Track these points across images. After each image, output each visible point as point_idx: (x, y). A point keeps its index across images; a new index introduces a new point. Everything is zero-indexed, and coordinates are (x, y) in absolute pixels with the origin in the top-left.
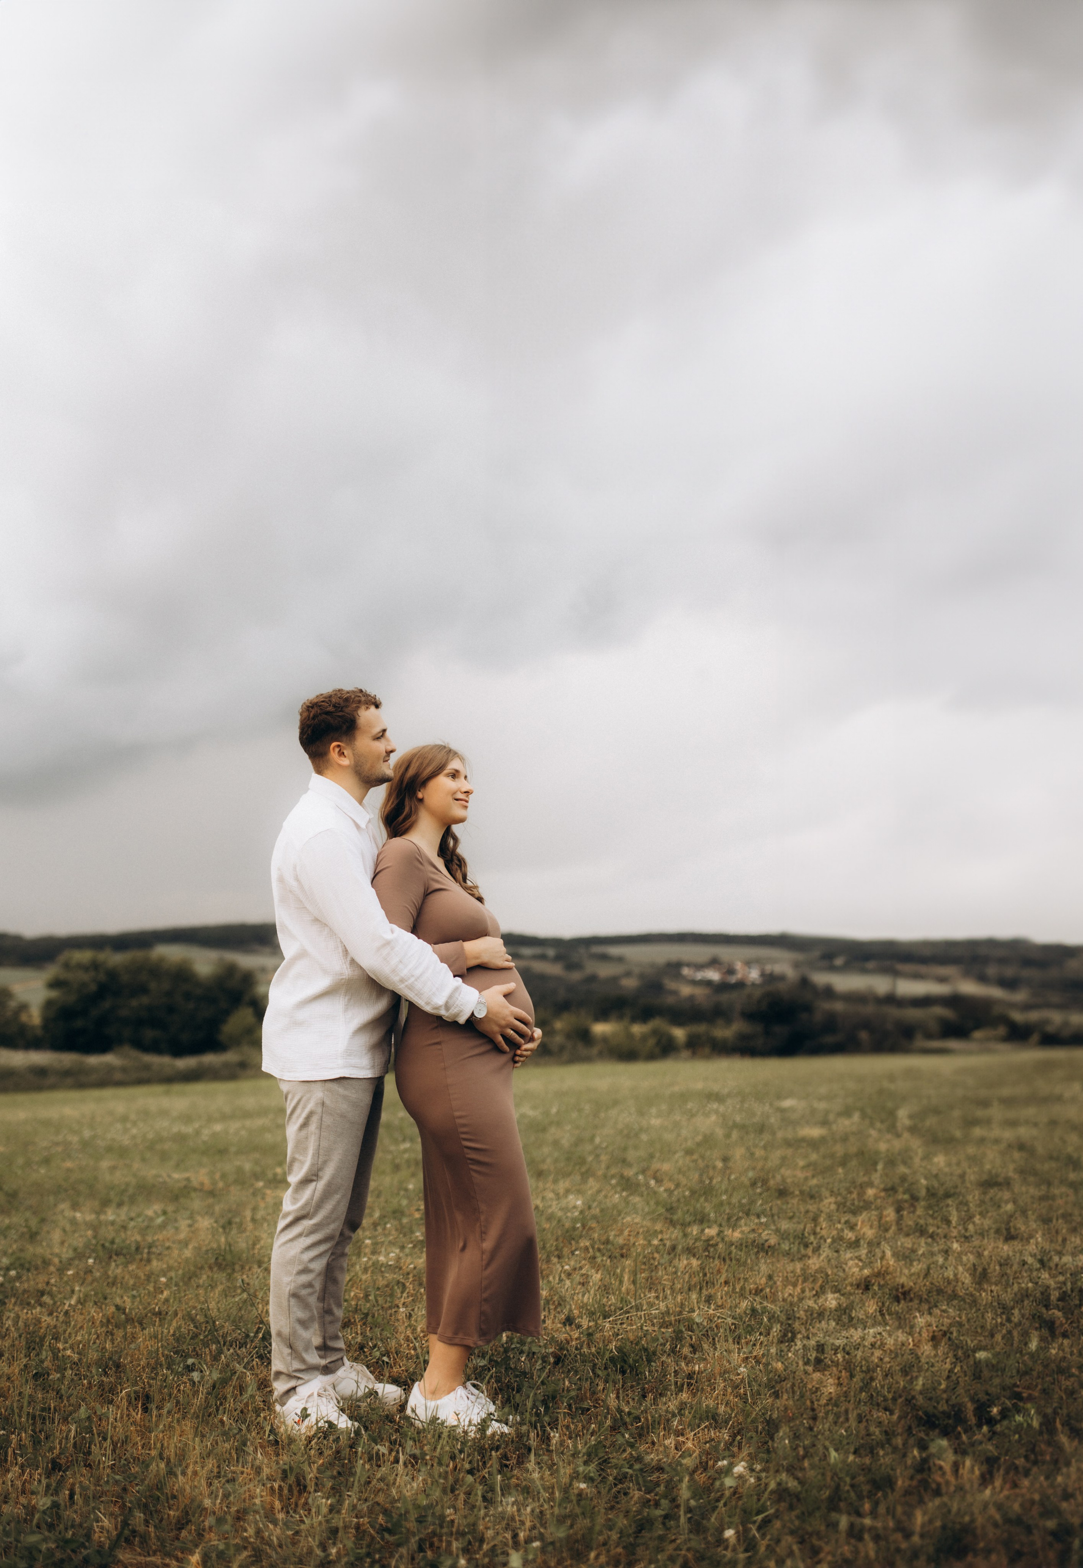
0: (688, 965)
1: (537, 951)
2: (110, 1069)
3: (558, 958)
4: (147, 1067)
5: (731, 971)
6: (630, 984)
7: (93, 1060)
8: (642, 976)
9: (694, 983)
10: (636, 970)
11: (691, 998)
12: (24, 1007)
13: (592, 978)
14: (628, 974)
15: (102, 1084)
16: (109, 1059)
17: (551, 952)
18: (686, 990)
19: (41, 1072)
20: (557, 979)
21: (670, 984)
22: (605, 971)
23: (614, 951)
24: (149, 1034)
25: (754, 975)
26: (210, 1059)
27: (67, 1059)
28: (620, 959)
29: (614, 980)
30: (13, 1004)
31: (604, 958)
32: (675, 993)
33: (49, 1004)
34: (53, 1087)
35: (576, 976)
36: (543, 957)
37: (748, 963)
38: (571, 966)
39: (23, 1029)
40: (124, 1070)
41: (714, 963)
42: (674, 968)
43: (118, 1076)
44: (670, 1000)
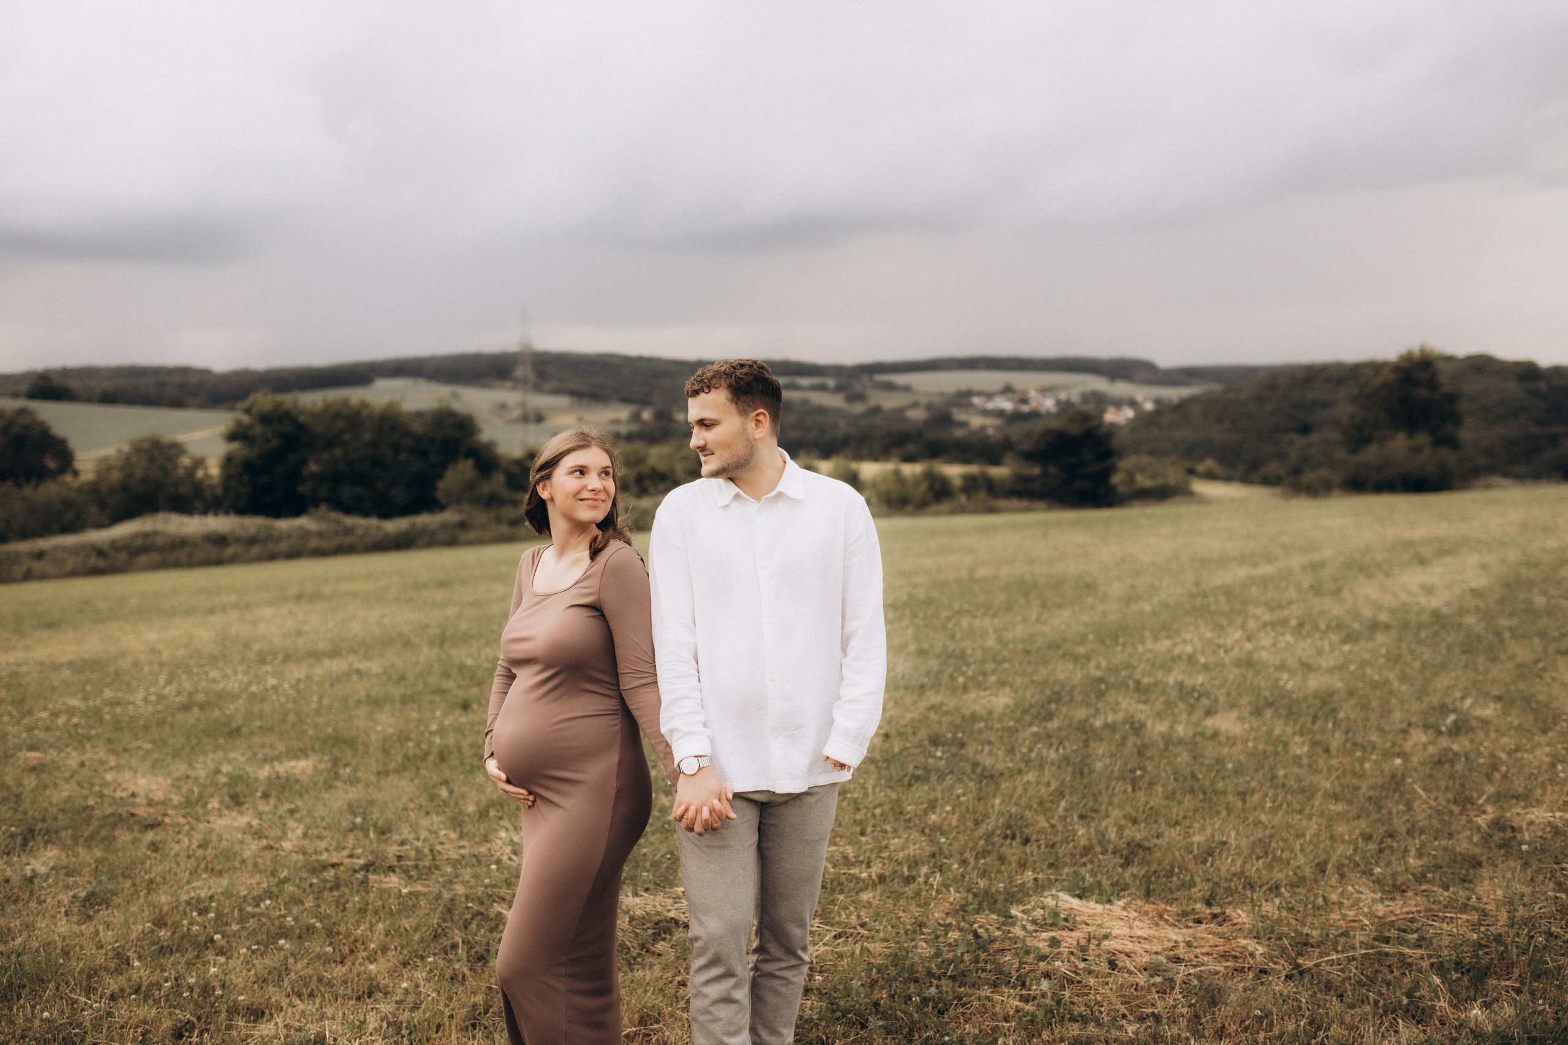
0: (979, 394)
1: (816, 381)
2: (305, 534)
3: (838, 389)
4: (349, 531)
5: (1024, 401)
6: (917, 415)
7: (284, 525)
8: (929, 407)
9: (985, 413)
10: (923, 400)
11: (983, 428)
12: (199, 463)
13: (876, 410)
14: (915, 405)
15: (294, 554)
16: (303, 522)
17: (831, 382)
18: (976, 422)
19: (220, 540)
20: (838, 412)
21: (959, 415)
22: (889, 402)
23: (900, 379)
24: (347, 492)
25: (1049, 404)
26: (424, 520)
27: (253, 524)
28: (907, 389)
29: (901, 410)
30: (185, 461)
31: (890, 387)
32: (964, 424)
33: (228, 461)
34: (233, 560)
35: (858, 408)
36: (823, 388)
37: (1044, 391)
38: (855, 397)
39: (199, 488)
40: (320, 535)
41: (1007, 390)
42: (963, 397)
43: (314, 543)
44: (959, 433)
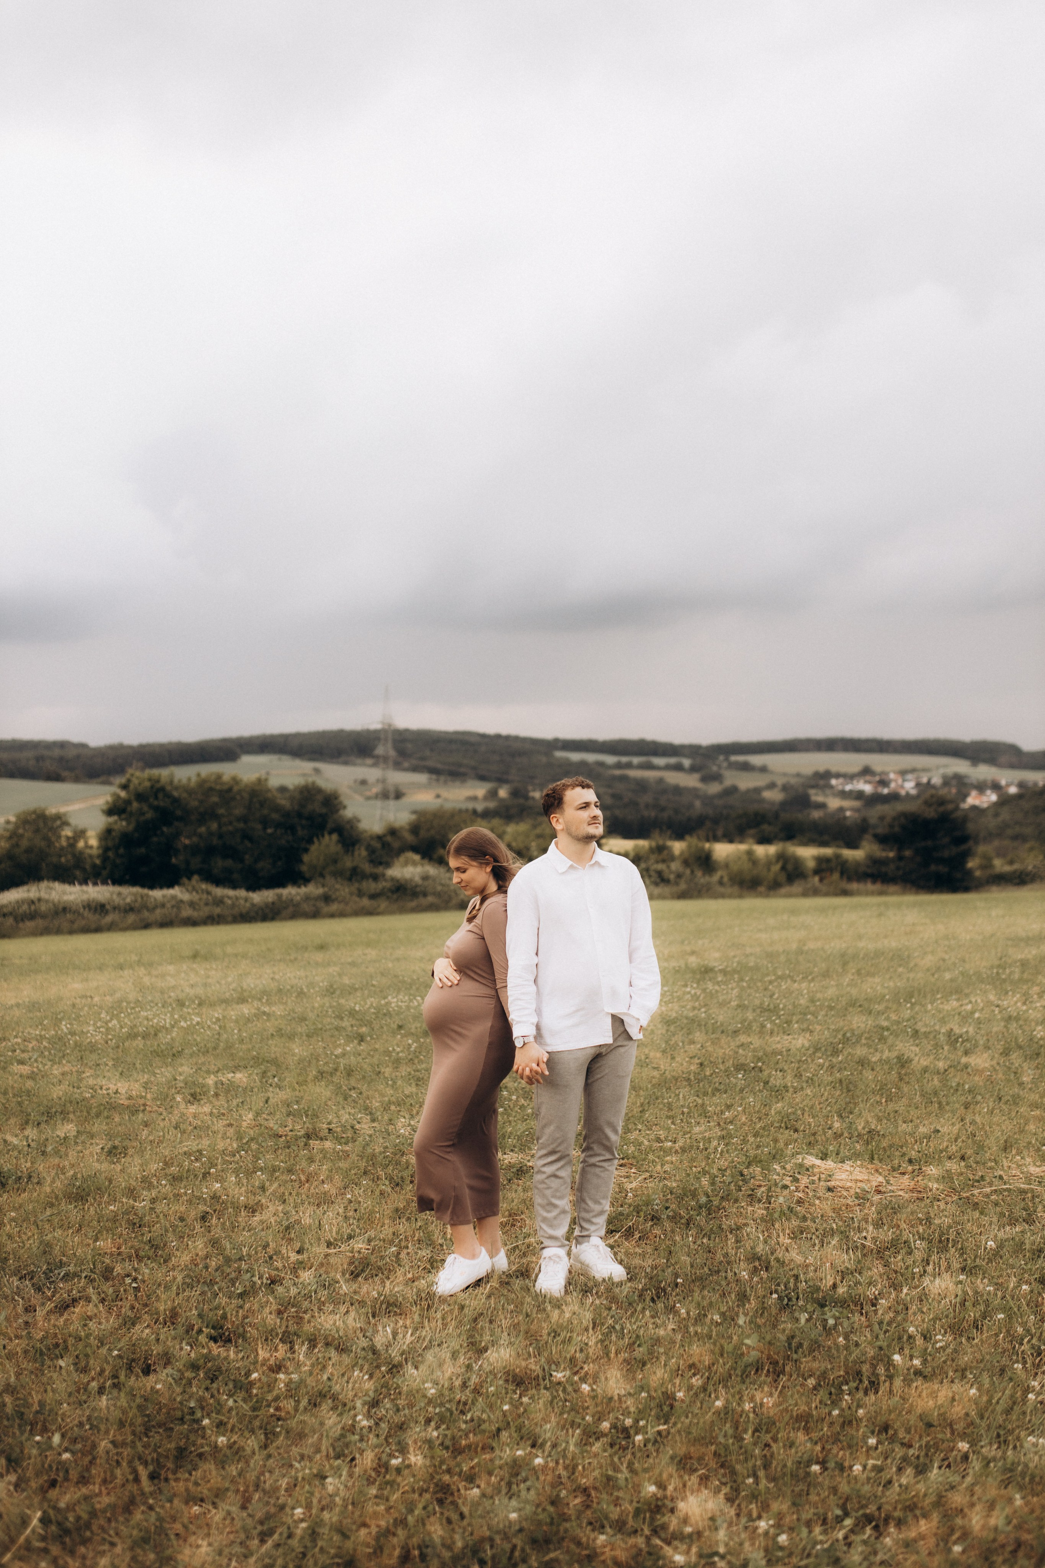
0: (838, 776)
1: (672, 760)
2: (179, 904)
3: (693, 769)
4: (219, 902)
5: (884, 783)
6: (774, 796)
7: (157, 894)
8: (785, 788)
9: (843, 794)
10: (780, 782)
11: (841, 809)
12: (81, 834)
13: (733, 790)
14: (772, 786)
15: (166, 924)
16: (175, 892)
17: (687, 762)
18: (834, 803)
19: (100, 908)
20: (694, 792)
21: (817, 797)
22: (745, 782)
23: (756, 760)
24: (219, 864)
25: (909, 786)
26: (290, 892)
27: (129, 893)
28: (763, 769)
29: (757, 790)
30: (67, 832)
31: (746, 767)
32: (823, 806)
33: (108, 832)
34: (111, 928)
35: (714, 788)
36: (678, 768)
37: (903, 773)
38: (711, 777)
39: (79, 859)
40: (192, 904)
41: (866, 771)
42: (822, 778)
43: (187, 912)
44: (816, 814)
